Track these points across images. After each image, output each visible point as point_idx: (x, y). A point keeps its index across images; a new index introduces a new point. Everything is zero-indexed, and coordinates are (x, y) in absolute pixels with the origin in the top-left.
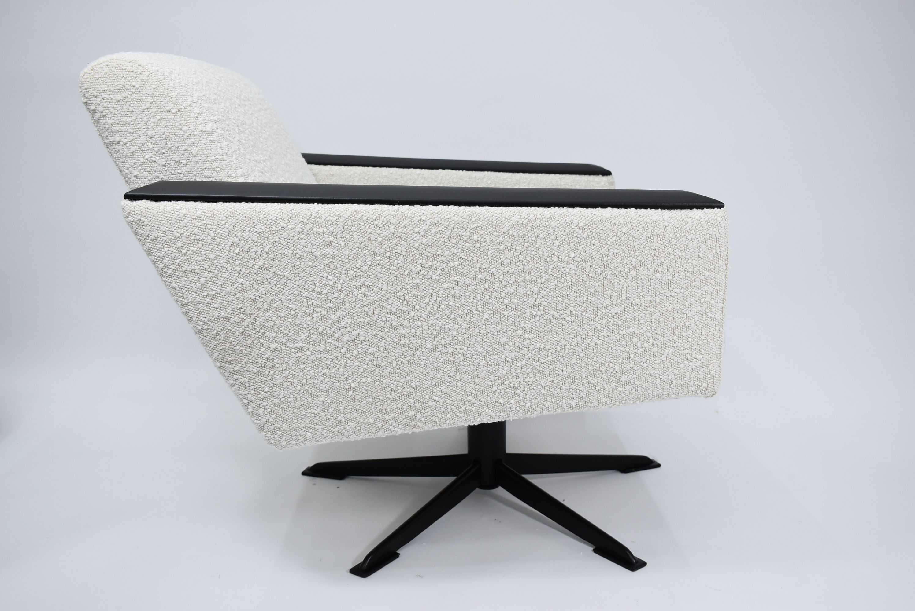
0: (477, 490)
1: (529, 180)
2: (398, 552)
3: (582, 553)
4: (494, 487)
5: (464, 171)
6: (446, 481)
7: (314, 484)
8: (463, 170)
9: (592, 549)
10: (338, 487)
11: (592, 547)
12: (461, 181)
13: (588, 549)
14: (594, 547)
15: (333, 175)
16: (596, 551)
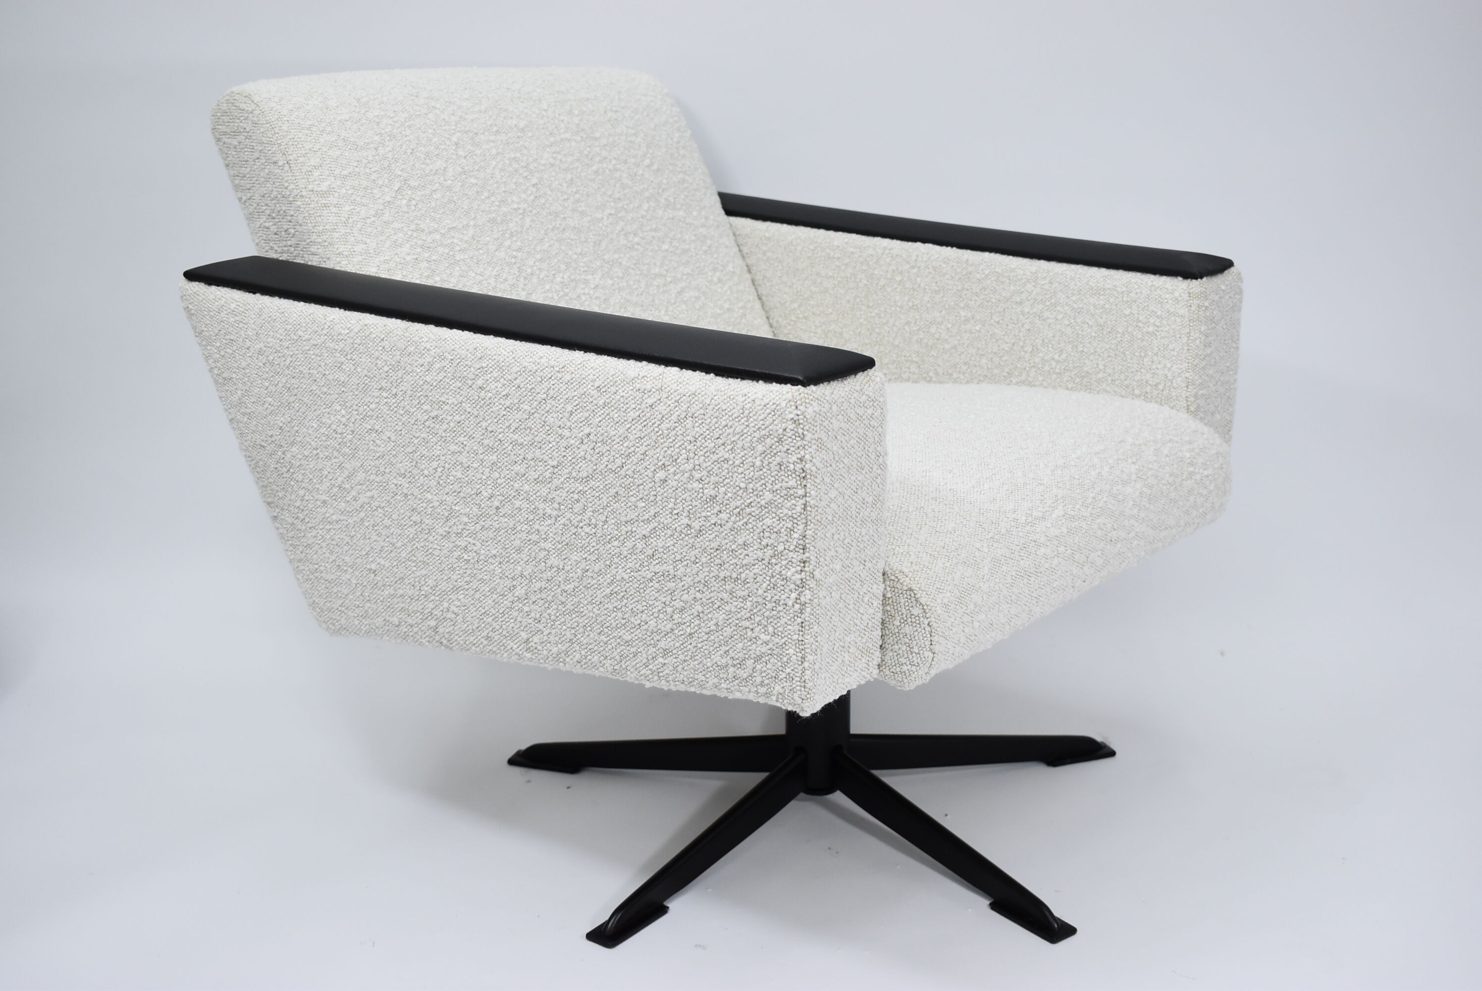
0: (802, 795)
1: (1052, 274)
2: (666, 903)
3: (970, 910)
4: (830, 791)
5: (954, 248)
6: (750, 780)
7: (529, 781)
8: (952, 246)
9: (988, 903)
10: (568, 788)
11: (988, 899)
12: (945, 266)
13: (981, 903)
14: (992, 900)
15: (769, 239)
16: (994, 906)
